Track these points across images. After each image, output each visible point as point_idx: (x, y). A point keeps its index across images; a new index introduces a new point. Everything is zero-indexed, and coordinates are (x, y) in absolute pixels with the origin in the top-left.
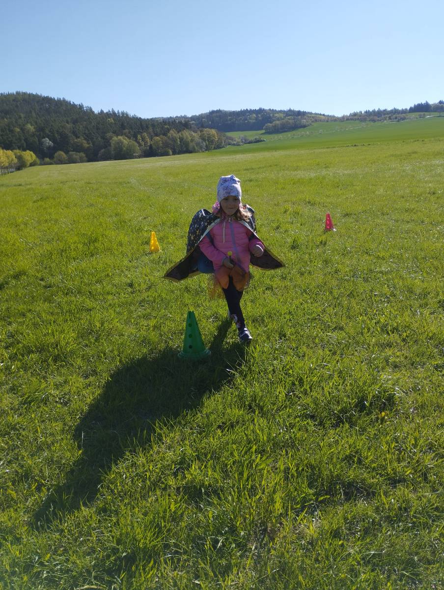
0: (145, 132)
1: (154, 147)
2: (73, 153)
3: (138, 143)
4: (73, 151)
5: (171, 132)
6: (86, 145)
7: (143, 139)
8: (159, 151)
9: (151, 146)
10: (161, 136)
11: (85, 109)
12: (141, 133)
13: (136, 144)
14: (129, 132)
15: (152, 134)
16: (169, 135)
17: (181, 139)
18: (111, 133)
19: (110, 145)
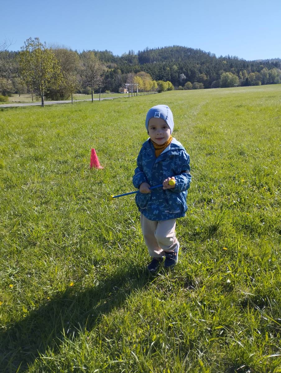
0: (245, 69)
1: (249, 80)
2: (196, 83)
3: (239, 77)
4: (197, 82)
5: (264, 69)
6: (205, 78)
7: (243, 74)
8: (252, 82)
9: (247, 79)
10: (256, 72)
11: (211, 55)
12: (243, 70)
13: (237, 77)
14: (235, 70)
15: (250, 71)
16: (262, 71)
17: (270, 75)
18: (223, 70)
19: (220, 78)
